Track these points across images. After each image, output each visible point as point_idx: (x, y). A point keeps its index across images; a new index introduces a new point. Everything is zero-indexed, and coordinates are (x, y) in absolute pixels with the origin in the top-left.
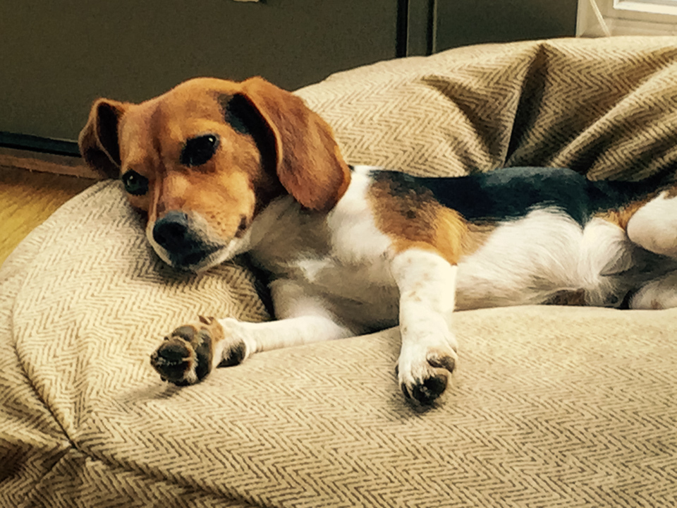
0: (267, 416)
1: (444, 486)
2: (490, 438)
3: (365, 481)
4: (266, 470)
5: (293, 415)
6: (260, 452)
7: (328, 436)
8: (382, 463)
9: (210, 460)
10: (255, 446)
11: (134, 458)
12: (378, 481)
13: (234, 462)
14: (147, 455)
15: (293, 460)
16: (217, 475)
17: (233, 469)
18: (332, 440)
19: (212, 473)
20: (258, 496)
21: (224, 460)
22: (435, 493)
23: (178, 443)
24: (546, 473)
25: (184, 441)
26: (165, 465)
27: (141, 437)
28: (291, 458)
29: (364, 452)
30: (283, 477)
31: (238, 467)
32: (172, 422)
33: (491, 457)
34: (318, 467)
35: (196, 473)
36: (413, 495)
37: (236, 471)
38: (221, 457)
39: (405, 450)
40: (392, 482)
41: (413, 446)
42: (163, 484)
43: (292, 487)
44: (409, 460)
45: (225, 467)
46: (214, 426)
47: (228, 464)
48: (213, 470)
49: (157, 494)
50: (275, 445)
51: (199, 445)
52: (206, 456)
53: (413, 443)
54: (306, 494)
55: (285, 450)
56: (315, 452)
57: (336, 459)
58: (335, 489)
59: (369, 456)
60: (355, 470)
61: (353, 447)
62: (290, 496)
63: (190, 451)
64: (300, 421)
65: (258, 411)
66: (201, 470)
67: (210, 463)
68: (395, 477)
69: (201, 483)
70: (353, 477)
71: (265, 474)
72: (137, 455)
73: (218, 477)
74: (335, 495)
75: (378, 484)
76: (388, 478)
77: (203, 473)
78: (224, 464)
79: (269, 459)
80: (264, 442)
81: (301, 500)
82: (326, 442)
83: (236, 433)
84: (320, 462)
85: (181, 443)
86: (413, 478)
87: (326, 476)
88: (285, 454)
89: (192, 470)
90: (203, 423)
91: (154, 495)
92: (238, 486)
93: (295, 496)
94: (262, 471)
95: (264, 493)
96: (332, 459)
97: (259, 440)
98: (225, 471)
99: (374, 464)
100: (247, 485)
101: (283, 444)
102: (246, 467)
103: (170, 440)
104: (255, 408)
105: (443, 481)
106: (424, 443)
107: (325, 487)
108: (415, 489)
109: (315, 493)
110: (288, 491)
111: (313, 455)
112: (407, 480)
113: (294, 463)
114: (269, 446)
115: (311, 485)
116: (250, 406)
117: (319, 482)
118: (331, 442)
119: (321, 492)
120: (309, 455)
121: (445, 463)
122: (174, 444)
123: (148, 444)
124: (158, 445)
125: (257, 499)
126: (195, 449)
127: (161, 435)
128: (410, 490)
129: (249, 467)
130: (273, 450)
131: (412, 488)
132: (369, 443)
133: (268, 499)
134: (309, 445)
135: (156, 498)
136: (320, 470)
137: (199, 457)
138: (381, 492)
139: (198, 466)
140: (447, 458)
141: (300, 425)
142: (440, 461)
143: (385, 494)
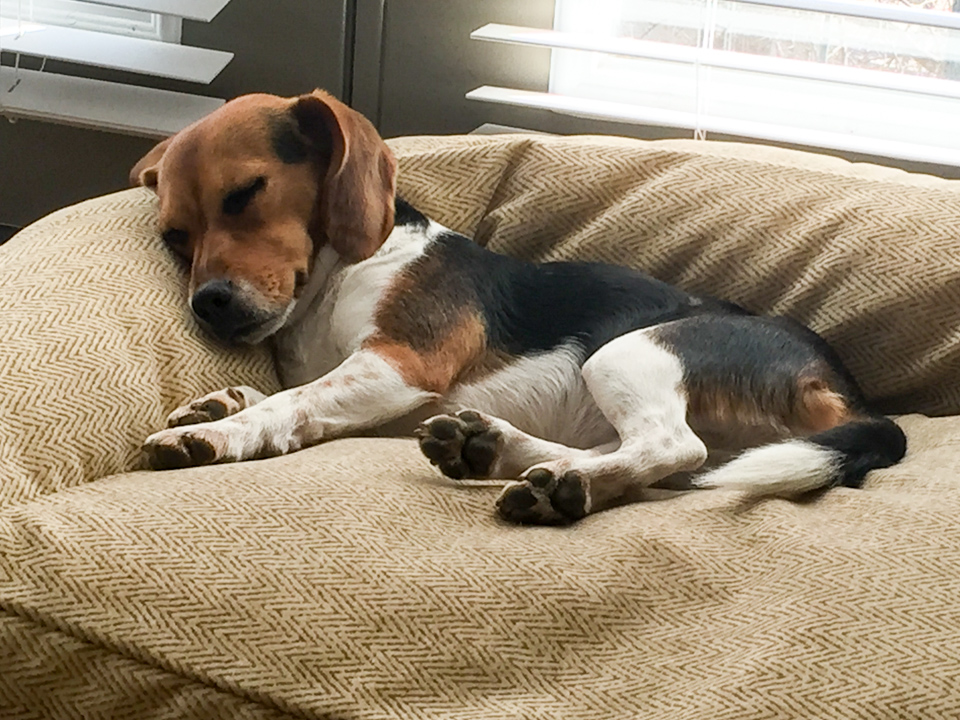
0: (194, 562)
1: (413, 669)
2: (472, 610)
3: (314, 653)
4: (189, 631)
5: (227, 563)
6: (182, 608)
7: (270, 592)
8: (337, 633)
9: (118, 611)
10: (176, 599)
11: (21, 600)
12: (331, 656)
13: (148, 617)
14: (38, 597)
15: (225, 621)
16: (125, 630)
17: (146, 625)
18: (275, 598)
19: (118, 627)
20: (177, 660)
21: (136, 612)
22: (401, 678)
23: (78, 585)
24: (540, 668)
25: (86, 583)
26: (59, 611)
27: (31, 573)
28: (222, 618)
29: (314, 617)
30: (210, 641)
31: (153, 622)
32: (72, 558)
33: (474, 637)
34: (256, 633)
35: (99, 625)
36: (373, 676)
37: (150, 627)
38: (132, 609)
39: (366, 618)
40: (348, 658)
41: (376, 613)
42: (55, 635)
43: (220, 655)
44: (371, 632)
45: (137, 622)
46: (126, 568)
47: (140, 618)
48: (119, 624)
49: (46, 648)
50: (203, 599)
51: (105, 590)
52: (113, 605)
53: (377, 609)
54: (240, 663)
55: (215, 608)
56: (252, 613)
57: (279, 624)
58: (276, 660)
59: (321, 623)
60: (301, 639)
61: (301, 609)
62: (217, 664)
63: (92, 597)
64: (236, 572)
65: (183, 553)
66: (105, 622)
67: (117, 615)
68: (353, 653)
69: (104, 638)
70: (298, 648)
71: (187, 634)
72: (25, 596)
73: (128, 632)
74: (274, 668)
75: (330, 659)
76: (343, 651)
77: (107, 626)
78: (135, 617)
79: (194, 617)
80: (188, 594)
81: (230, 671)
82: (268, 601)
83: (155, 580)
84: (258, 625)
85: (82, 585)
86: (375, 655)
87: (265, 644)
88: (214, 612)
89: (94, 620)
90: (112, 563)
91: (42, 650)
92: (152, 647)
93: (223, 664)
94: (184, 631)
95: (184, 658)
96: (274, 623)
97: (183, 592)
98: (137, 625)
99: (326, 634)
100: (162, 645)
101: (212, 599)
102: (163, 625)
103: (69, 580)
104: (179, 549)
105: (412, 663)
106: (391, 610)
107: (262, 657)
108: (377, 669)
109: (249, 664)
110: (214, 658)
111: (250, 616)
112: (367, 658)
113: (225, 625)
114: (193, 599)
115: (245, 654)
116: (173, 545)
117: (256, 650)
118: (273, 601)
119: (256, 661)
120: (245, 616)
121: (416, 640)
122: (73, 585)
123: (39, 583)
124: (52, 585)
125: (174, 664)
126: (99, 595)
127: (56, 572)
128: (370, 670)
129: (167, 625)
130: (199, 606)
131: (373, 667)
132: (321, 607)
133: (188, 664)
134: (245, 604)
135: (45, 653)
136: (257, 636)
137: (104, 606)
138: (333, 669)
139: (101, 617)
140: (419, 634)
141: (236, 577)
142: (410, 636)
143: (338, 672)
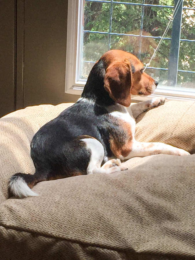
0: (51, 210)
1: (111, 228)
3: (87, 229)
4: (56, 227)
5: (60, 209)
6: (53, 221)
7: (72, 215)
8: (91, 223)
9: (37, 224)
10: (51, 219)
11: (13, 225)
12: (91, 229)
14: (17, 223)
15: (64, 223)
18: (74, 216)
19: (39, 228)
20: (55, 234)
21: (42, 224)
22: (109, 231)
23: (26, 219)
25: (28, 218)
26: (23, 226)
27: (14, 218)
29: (85, 219)
30: (62, 228)
31: (47, 226)
32: (22, 213)
33: (122, 219)
34: (72, 225)
35: (34, 228)
36: (102, 232)
37: (47, 227)
39: (96, 218)
40: (95, 229)
41: (98, 216)
42: (24, 232)
44: (98, 221)
45: (43, 226)
46: (36, 213)
49: (22, 236)
50: (57, 219)
51: (33, 219)
54: (70, 233)
56: (70, 220)
57: (77, 222)
58: (79, 231)
59: (87, 221)
60: (83, 225)
61: (81, 218)
63: (31, 222)
64: (62, 211)
65: (48, 208)
68: (96, 227)
69: (36, 231)
70: (83, 228)
73: (41, 229)
74: (79, 233)
77: (36, 228)
80: (53, 218)
81: (69, 235)
83: (44, 216)
84: (72, 223)
86: (101, 227)
87: (75, 228)
88: (60, 221)
89: (32, 227)
90: (33, 213)
92: (48, 232)
93: (67, 234)
95: (57, 234)
99: (89, 223)
100: (51, 231)
101: (59, 218)
102: (50, 226)
103: (23, 218)
105: (110, 226)
106: (101, 215)
107: (75, 231)
108: (103, 230)
109: (73, 233)
110: (64, 233)
112: (99, 228)
114: (55, 219)
115: (71, 231)
116: (45, 207)
117: (73, 229)
120: (68, 221)
123: (16, 220)
124: (20, 220)
127: (20, 216)
132: (85, 217)
134: (67, 218)
137: (34, 223)
138: (93, 232)
139: (34, 226)
142: (108, 220)
